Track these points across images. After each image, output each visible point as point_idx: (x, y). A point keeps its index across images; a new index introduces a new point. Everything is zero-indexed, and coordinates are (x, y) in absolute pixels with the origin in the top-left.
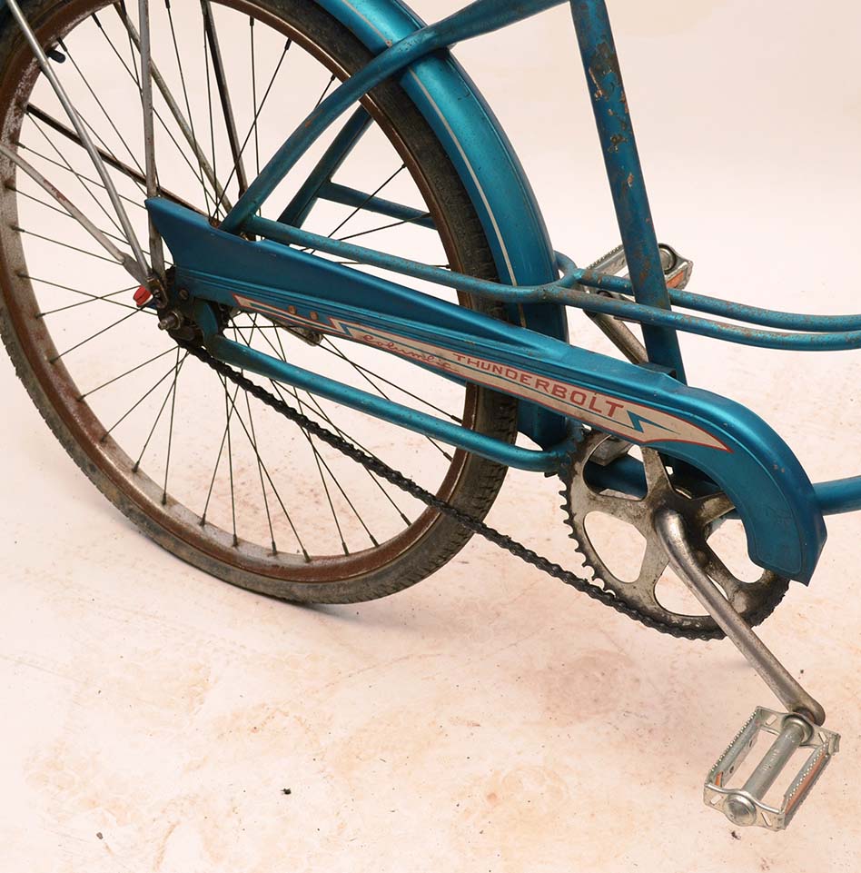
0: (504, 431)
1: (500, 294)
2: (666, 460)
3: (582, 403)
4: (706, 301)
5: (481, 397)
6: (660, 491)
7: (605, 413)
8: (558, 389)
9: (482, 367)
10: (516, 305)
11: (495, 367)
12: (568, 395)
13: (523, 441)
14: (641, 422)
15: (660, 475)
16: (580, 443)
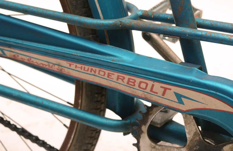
0: (98, 109)
1: (94, 25)
2: (198, 121)
3: (146, 89)
4: (219, 24)
5: (84, 90)
6: (196, 141)
7: (160, 94)
8: (131, 80)
9: (84, 70)
10: (103, 31)
11: (92, 69)
12: (137, 84)
13: (110, 114)
14: (183, 99)
15: (195, 131)
16: (145, 114)
